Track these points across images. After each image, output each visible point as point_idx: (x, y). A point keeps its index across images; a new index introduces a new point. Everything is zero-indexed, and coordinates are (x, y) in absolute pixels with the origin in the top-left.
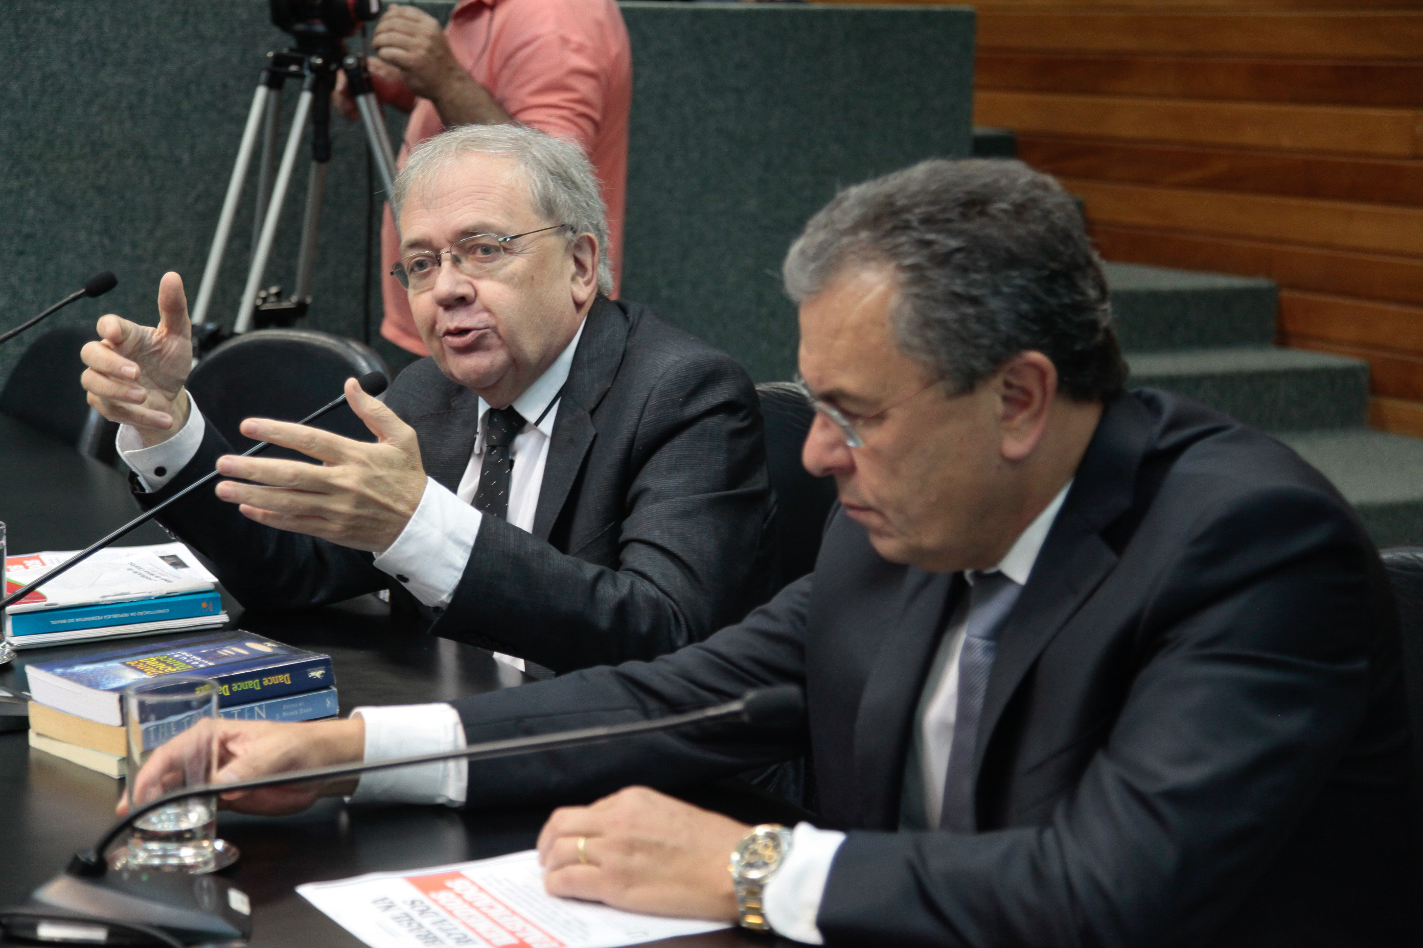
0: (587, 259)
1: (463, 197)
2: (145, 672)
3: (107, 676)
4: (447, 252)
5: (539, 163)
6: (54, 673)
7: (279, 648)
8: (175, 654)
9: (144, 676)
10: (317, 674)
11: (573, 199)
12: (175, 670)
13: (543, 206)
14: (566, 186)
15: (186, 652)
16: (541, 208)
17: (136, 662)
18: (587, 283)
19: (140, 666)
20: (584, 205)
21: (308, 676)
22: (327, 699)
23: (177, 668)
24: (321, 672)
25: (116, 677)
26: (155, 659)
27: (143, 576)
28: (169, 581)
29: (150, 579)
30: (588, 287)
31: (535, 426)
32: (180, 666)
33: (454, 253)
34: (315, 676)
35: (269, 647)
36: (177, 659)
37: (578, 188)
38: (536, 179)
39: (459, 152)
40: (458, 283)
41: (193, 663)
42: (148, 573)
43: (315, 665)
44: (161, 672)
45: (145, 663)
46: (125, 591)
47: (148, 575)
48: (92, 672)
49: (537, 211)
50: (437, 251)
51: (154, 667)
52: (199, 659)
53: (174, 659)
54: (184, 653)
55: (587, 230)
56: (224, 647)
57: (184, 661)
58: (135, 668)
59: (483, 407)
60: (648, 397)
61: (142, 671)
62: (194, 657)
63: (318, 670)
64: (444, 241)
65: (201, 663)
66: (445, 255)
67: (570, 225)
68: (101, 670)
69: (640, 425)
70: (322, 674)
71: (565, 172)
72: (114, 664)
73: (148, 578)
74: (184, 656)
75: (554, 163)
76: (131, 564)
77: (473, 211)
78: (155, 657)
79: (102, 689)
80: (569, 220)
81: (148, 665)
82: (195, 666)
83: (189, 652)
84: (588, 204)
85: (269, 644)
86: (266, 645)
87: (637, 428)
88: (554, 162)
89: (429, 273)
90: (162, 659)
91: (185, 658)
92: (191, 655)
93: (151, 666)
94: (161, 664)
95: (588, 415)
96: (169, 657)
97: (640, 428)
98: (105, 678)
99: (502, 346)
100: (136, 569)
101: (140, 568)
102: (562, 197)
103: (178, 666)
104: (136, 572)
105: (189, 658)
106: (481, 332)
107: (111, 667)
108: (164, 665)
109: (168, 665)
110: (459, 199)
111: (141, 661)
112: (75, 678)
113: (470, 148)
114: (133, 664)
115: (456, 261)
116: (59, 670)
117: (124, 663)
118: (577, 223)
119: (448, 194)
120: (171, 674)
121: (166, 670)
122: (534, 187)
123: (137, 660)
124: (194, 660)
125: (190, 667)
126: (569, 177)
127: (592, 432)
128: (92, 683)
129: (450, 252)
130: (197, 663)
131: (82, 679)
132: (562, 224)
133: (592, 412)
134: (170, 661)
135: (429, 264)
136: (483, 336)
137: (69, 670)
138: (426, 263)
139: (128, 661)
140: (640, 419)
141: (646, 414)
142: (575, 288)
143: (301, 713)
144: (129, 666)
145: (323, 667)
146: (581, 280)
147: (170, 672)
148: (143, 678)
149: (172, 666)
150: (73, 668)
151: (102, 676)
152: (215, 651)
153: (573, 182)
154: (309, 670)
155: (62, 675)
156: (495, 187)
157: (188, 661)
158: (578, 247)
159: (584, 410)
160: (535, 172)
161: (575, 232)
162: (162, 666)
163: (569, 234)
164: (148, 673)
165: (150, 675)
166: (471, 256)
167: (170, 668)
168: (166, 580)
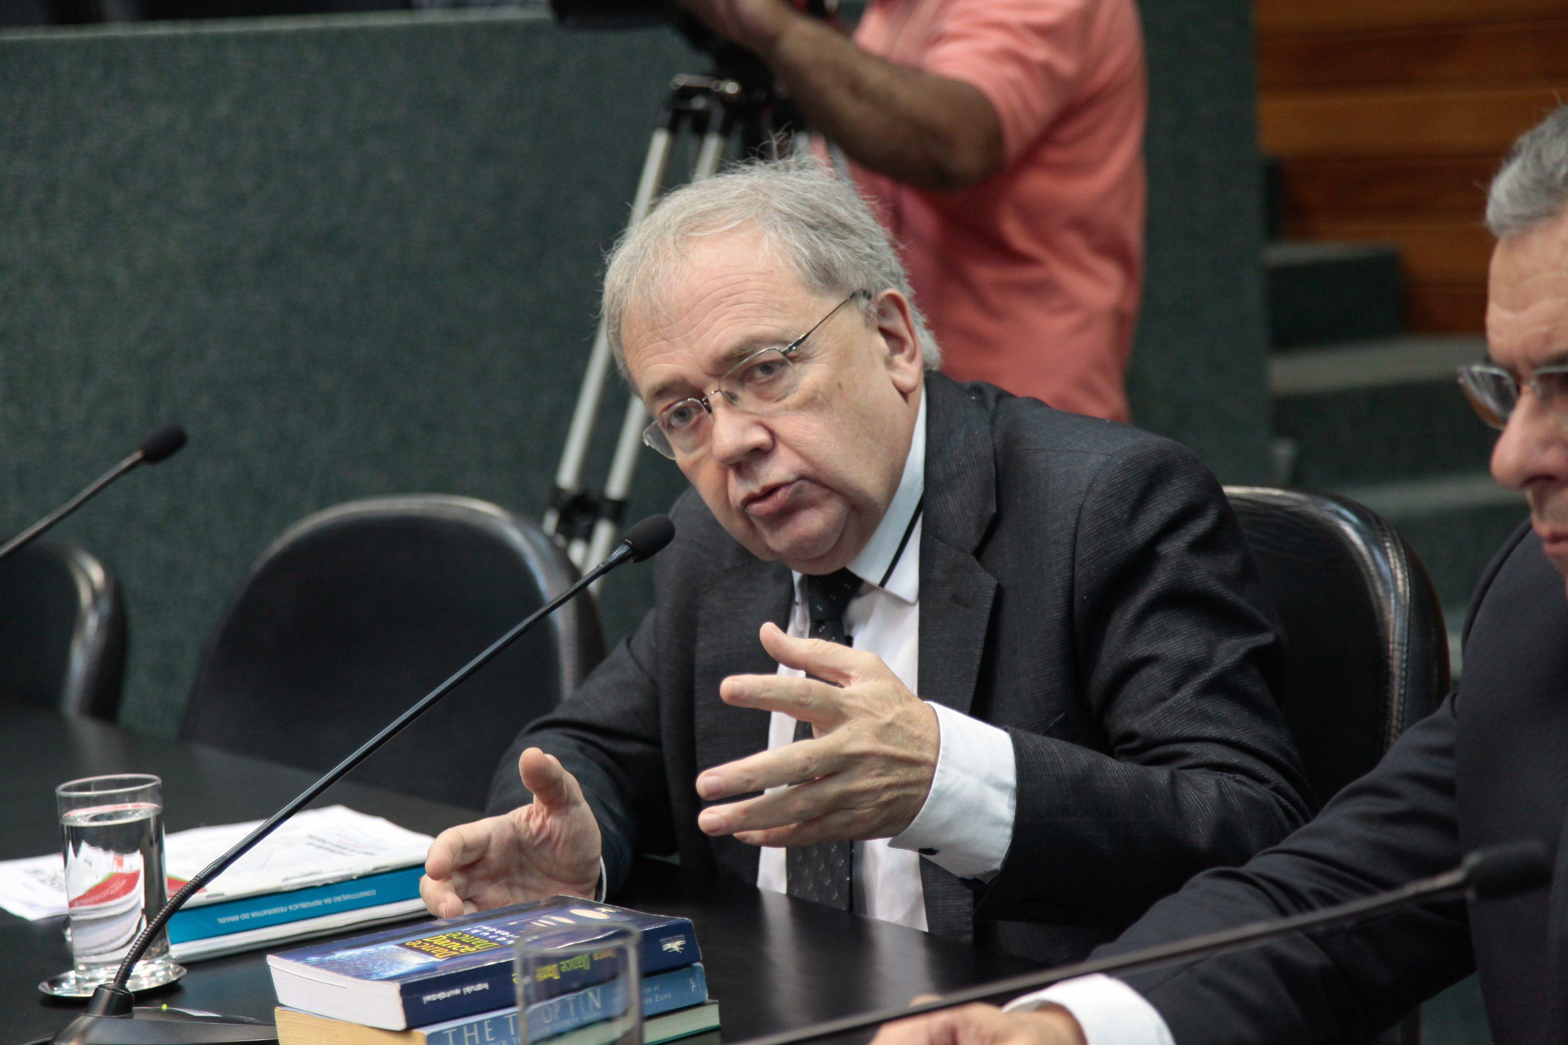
0: (896, 323)
1: (710, 310)
2: (433, 955)
3: (380, 962)
4: (715, 392)
5: (790, 218)
6: (307, 963)
7: (617, 913)
8: (473, 929)
9: (432, 959)
10: (675, 946)
11: (854, 251)
12: (475, 949)
13: (819, 278)
14: (836, 236)
15: (487, 926)
16: (818, 283)
17: (420, 942)
18: (911, 358)
19: (425, 947)
20: (868, 251)
21: (662, 948)
22: (691, 980)
23: (477, 947)
24: (679, 943)
25: (393, 963)
26: (445, 938)
27: (332, 851)
28: (371, 854)
29: (344, 854)
30: (914, 363)
31: (881, 588)
32: (480, 945)
33: (724, 389)
34: (672, 949)
35: (604, 913)
36: (476, 935)
37: (852, 231)
38: (798, 245)
39: (679, 246)
40: (744, 430)
41: (500, 939)
42: (337, 846)
43: (671, 932)
44: (455, 953)
45: (431, 943)
46: (315, 869)
47: (339, 850)
48: (360, 957)
49: (813, 291)
50: (700, 394)
51: (445, 948)
52: (507, 934)
53: (471, 935)
54: (485, 928)
55: (885, 286)
56: (540, 917)
57: (486, 938)
58: (418, 950)
59: (797, 576)
60: (1077, 523)
61: (429, 953)
62: (499, 932)
63: (675, 940)
64: (703, 377)
65: (509, 939)
66: (714, 396)
67: (860, 290)
68: (372, 954)
69: (1076, 565)
70: (681, 946)
71: (828, 216)
72: (390, 947)
73: (339, 853)
74: (486, 931)
75: (811, 212)
76: (311, 837)
77: (731, 325)
78: (444, 935)
79: (376, 978)
80: (858, 282)
81: (436, 945)
82: (501, 943)
83: (492, 926)
84: (871, 247)
85: (604, 910)
86: (600, 911)
87: (1073, 571)
88: (807, 209)
89: (698, 423)
90: (455, 937)
91: (488, 934)
92: (495, 930)
93: (440, 946)
94: (454, 943)
95: (972, 558)
96: (464, 933)
97: (1077, 569)
98: (378, 964)
99: (829, 496)
100: (319, 842)
101: (324, 841)
102: (837, 254)
103: (479, 944)
104: (320, 847)
105: (492, 933)
106: (794, 486)
107: (385, 951)
108: (459, 944)
109: (462, 943)
110: (706, 314)
111: (427, 940)
112: (337, 967)
113: (691, 234)
114: (415, 945)
115: (731, 399)
116: (314, 959)
117: (403, 945)
118: (868, 283)
119: (688, 312)
120: (468, 954)
121: (462, 951)
122: (799, 257)
123: (421, 940)
124: (499, 936)
125: (495, 944)
126: (835, 220)
127: (989, 583)
128: (362, 973)
129: (719, 390)
130: (505, 939)
131: (346, 968)
132: (851, 293)
133: (979, 553)
134: (466, 938)
135: (694, 410)
136: (799, 491)
137: (328, 958)
138: (690, 412)
139: (408, 941)
140: (1073, 558)
141: (1080, 547)
142: (898, 377)
143: (657, 1000)
144: (411, 948)
145: (683, 936)
146: (900, 359)
147: (468, 951)
148: (431, 962)
149: (470, 945)
150: (334, 954)
151: (374, 962)
152: (528, 923)
153: (844, 226)
154: (662, 940)
155: (318, 965)
156: (748, 280)
157: (491, 937)
158: (882, 313)
159: (964, 551)
160: (793, 236)
161: (869, 297)
162: (456, 946)
163: (864, 302)
164: (436, 955)
165: (441, 957)
166: (748, 384)
167: (467, 948)
168: (366, 853)
